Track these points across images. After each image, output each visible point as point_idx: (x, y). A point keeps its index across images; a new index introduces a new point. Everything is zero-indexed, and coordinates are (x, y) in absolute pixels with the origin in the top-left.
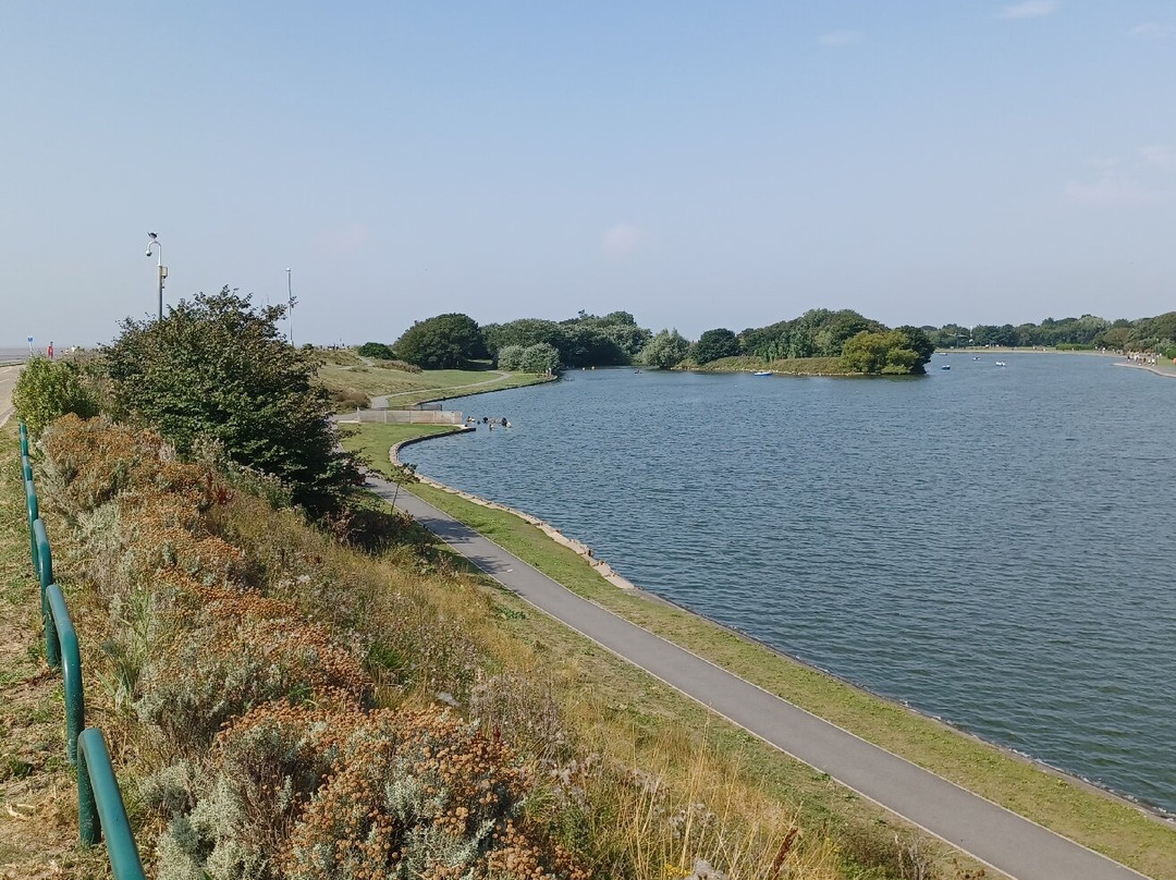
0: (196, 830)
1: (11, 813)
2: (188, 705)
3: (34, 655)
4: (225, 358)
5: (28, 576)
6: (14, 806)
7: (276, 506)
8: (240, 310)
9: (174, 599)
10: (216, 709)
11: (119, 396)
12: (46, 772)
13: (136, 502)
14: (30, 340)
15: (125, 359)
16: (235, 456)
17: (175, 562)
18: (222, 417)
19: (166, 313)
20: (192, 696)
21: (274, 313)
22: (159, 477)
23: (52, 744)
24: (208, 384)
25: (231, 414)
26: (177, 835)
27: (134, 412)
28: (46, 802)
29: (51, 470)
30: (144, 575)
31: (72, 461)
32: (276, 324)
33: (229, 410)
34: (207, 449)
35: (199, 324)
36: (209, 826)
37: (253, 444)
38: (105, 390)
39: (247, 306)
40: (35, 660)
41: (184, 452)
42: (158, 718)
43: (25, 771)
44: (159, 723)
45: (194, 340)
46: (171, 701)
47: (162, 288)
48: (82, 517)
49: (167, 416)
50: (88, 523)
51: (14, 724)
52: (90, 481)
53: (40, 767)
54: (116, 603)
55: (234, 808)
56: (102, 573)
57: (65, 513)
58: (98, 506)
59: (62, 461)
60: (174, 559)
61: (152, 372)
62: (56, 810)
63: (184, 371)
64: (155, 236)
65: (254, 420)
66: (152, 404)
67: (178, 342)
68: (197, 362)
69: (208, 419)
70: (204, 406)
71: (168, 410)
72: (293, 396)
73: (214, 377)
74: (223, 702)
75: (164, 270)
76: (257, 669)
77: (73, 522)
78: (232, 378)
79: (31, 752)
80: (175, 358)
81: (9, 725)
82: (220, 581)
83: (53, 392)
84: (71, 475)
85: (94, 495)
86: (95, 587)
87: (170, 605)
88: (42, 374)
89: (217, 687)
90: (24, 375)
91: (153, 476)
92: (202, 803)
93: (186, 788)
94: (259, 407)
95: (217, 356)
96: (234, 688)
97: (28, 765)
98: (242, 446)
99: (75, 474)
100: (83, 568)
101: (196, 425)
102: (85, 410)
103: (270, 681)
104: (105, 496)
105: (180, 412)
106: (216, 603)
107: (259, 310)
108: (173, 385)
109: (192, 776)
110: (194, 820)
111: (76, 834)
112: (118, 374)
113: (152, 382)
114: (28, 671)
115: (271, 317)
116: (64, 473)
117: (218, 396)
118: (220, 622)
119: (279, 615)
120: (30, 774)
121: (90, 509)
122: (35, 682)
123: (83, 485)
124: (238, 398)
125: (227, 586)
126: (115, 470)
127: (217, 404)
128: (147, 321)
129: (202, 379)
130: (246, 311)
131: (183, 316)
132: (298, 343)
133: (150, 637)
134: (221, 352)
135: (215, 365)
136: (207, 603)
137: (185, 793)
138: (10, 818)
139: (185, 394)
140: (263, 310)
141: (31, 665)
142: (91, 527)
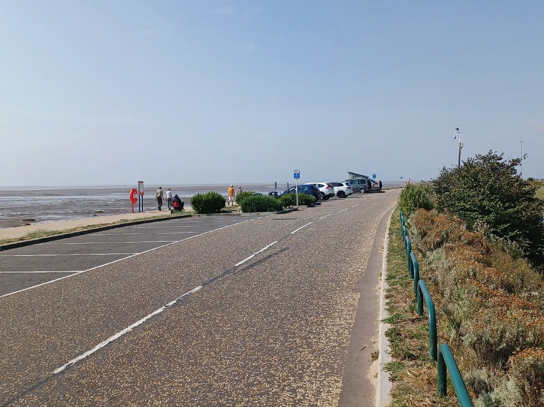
0: (494, 401)
1: (409, 373)
2: (488, 342)
3: (412, 310)
4: (489, 185)
5: (407, 276)
6: (410, 371)
7: (515, 258)
8: (497, 161)
9: (476, 293)
10: (501, 347)
11: (440, 202)
12: (421, 360)
13: (452, 249)
14: (402, 178)
15: (443, 184)
16: (493, 232)
17: (475, 277)
18: (488, 213)
19: (462, 164)
20: (490, 338)
21: (516, 162)
22: (463, 238)
23: (422, 348)
24: (481, 197)
25: (492, 212)
26: (485, 401)
27: (446, 209)
28: (422, 372)
29: (415, 232)
30: (461, 281)
31: (424, 229)
32: (516, 167)
33: (491, 209)
34: (481, 228)
35: (478, 168)
36: (500, 401)
37: (502, 227)
38: (434, 199)
39: (501, 159)
40: (412, 311)
41: (469, 228)
42: (473, 346)
43: (412, 357)
44: (474, 348)
45: (475, 177)
46: (480, 338)
47: (460, 153)
48: (428, 253)
49: (461, 211)
50: (432, 256)
51: (406, 337)
52: (432, 238)
53: (418, 357)
54: (447, 292)
55: (517, 394)
56: (440, 278)
57: (421, 251)
58: (435, 249)
59: (420, 228)
60: (475, 275)
61: (455, 191)
62: (426, 377)
63: (469, 191)
64: (458, 129)
65: (503, 215)
66: (454, 206)
67: (467, 177)
68: (475, 187)
69: (481, 214)
70: (479, 207)
71: (461, 209)
72: (526, 203)
73: (483, 194)
74: (504, 344)
75: (462, 145)
76: (523, 332)
77: (424, 255)
78: (492, 194)
79: (414, 350)
80: (465, 185)
81: (403, 336)
82: (497, 288)
83: (415, 199)
84: (424, 234)
85: (434, 244)
86: (437, 284)
87: (475, 296)
88: (410, 191)
89: (502, 337)
90: (403, 192)
91: (460, 238)
92: (496, 390)
93: (486, 381)
94: (506, 209)
95: (485, 184)
96: (510, 339)
97: (413, 355)
98: (497, 228)
99: (425, 234)
100: (430, 276)
101: (475, 216)
102: (428, 207)
103: (528, 339)
104: (439, 245)
105: (467, 210)
106: (496, 298)
107: (508, 161)
108: (464, 197)
109: (489, 376)
110: (493, 396)
111: (436, 389)
112: (439, 192)
113: (454, 196)
114: (410, 316)
115: (513, 164)
116: (421, 233)
117: (485, 203)
118: (499, 307)
119: (528, 309)
120: (414, 359)
121: (432, 250)
122: (413, 321)
123: (428, 240)
124: (496, 204)
125: (501, 291)
126: (443, 233)
127: (485, 207)
128: (452, 168)
129: (478, 195)
130: (500, 162)
131: (469, 165)
132: (525, 178)
133: (465, 309)
134: (488, 181)
135: (484, 188)
136: (492, 297)
137: (486, 383)
138: (408, 376)
139: (470, 201)
140: (509, 161)
141: (411, 313)
142: (432, 257)
